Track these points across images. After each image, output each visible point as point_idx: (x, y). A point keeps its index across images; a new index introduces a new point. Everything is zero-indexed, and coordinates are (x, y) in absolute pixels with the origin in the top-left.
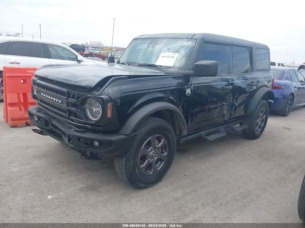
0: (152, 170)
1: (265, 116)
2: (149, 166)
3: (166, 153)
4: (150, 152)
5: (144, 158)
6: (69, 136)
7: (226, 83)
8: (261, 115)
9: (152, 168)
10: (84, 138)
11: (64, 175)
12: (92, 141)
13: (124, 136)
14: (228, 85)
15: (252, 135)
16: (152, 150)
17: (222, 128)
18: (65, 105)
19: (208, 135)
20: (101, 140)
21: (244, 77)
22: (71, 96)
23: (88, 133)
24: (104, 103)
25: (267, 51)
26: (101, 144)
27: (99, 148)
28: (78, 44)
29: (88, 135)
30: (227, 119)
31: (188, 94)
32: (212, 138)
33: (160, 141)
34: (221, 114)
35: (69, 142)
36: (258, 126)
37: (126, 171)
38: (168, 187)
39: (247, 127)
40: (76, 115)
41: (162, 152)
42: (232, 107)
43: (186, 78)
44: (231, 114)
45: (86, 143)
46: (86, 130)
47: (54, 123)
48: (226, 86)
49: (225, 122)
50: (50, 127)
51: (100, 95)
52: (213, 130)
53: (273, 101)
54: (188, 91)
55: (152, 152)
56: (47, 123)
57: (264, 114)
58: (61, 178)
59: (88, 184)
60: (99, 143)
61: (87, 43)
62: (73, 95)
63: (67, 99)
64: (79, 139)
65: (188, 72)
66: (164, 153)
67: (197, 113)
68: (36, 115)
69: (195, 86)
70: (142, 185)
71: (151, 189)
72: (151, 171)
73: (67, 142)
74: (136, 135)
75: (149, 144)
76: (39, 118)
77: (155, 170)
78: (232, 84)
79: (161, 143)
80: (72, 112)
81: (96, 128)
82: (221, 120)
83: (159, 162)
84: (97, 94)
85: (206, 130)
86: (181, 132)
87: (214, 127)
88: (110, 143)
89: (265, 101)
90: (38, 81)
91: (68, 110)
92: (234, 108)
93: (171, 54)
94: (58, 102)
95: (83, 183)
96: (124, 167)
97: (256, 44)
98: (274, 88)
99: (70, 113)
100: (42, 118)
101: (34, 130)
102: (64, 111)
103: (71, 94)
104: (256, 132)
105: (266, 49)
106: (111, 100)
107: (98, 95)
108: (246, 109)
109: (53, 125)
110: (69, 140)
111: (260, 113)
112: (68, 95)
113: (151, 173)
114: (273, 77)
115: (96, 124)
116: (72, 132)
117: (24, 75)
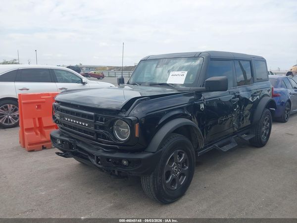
0: (177, 185)
1: (269, 124)
2: (174, 181)
3: (187, 168)
4: (173, 167)
5: (168, 174)
6: (97, 157)
7: (233, 96)
8: (265, 123)
9: (176, 183)
10: (113, 158)
11: (91, 195)
12: (121, 160)
13: (151, 154)
14: (235, 98)
15: (258, 143)
16: (175, 165)
17: (233, 139)
18: (92, 128)
19: (221, 146)
20: (130, 159)
21: (247, 89)
22: (99, 119)
23: (116, 154)
24: (132, 124)
25: (264, 62)
26: (129, 162)
27: (128, 166)
28: (72, 65)
29: (117, 155)
30: (236, 130)
31: (202, 109)
32: (225, 148)
33: (181, 156)
34: (231, 126)
35: (97, 163)
36: (264, 134)
37: (154, 188)
38: (192, 200)
39: (254, 136)
40: (104, 137)
41: (183, 167)
42: (240, 118)
43: (199, 94)
44: (239, 125)
45: (115, 163)
46: (115, 150)
47: (79, 145)
48: (233, 98)
49: (234, 133)
50: (74, 150)
51: (128, 116)
52: (225, 141)
53: (274, 109)
54: (202, 106)
55: (175, 168)
56: (71, 146)
57: (268, 122)
58: (89, 199)
59: (116, 202)
60: (127, 162)
61: (81, 64)
62: (101, 118)
63: (95, 122)
64: (108, 159)
65: (199, 88)
66: (185, 167)
67: (211, 126)
68: (59, 139)
69: (207, 101)
70: (169, 201)
71: (176, 203)
72: (175, 186)
73: (95, 163)
74: (161, 151)
75: (172, 160)
76: (62, 141)
77: (179, 185)
78: (238, 96)
79: (183, 158)
80: (100, 134)
81: (124, 148)
82: (231, 131)
83: (182, 177)
84: (124, 115)
85: (219, 141)
86: (198, 146)
87: (225, 138)
88: (139, 161)
89: (268, 110)
90: (61, 106)
91: (96, 132)
92: (242, 118)
93: (180, 73)
94: (85, 125)
95: (111, 203)
96: (151, 184)
97: (254, 57)
98: (274, 96)
99: (98, 135)
100: (66, 141)
101: (58, 154)
102: (91, 133)
103: (98, 118)
104: (262, 139)
105: (263, 60)
106: (138, 121)
107: (126, 117)
108: (251, 119)
109: (78, 147)
110: (98, 160)
111: (264, 122)
112: (96, 118)
113: (176, 188)
114: (271, 86)
115: (125, 144)
116: (100, 153)
117: (37, 101)
